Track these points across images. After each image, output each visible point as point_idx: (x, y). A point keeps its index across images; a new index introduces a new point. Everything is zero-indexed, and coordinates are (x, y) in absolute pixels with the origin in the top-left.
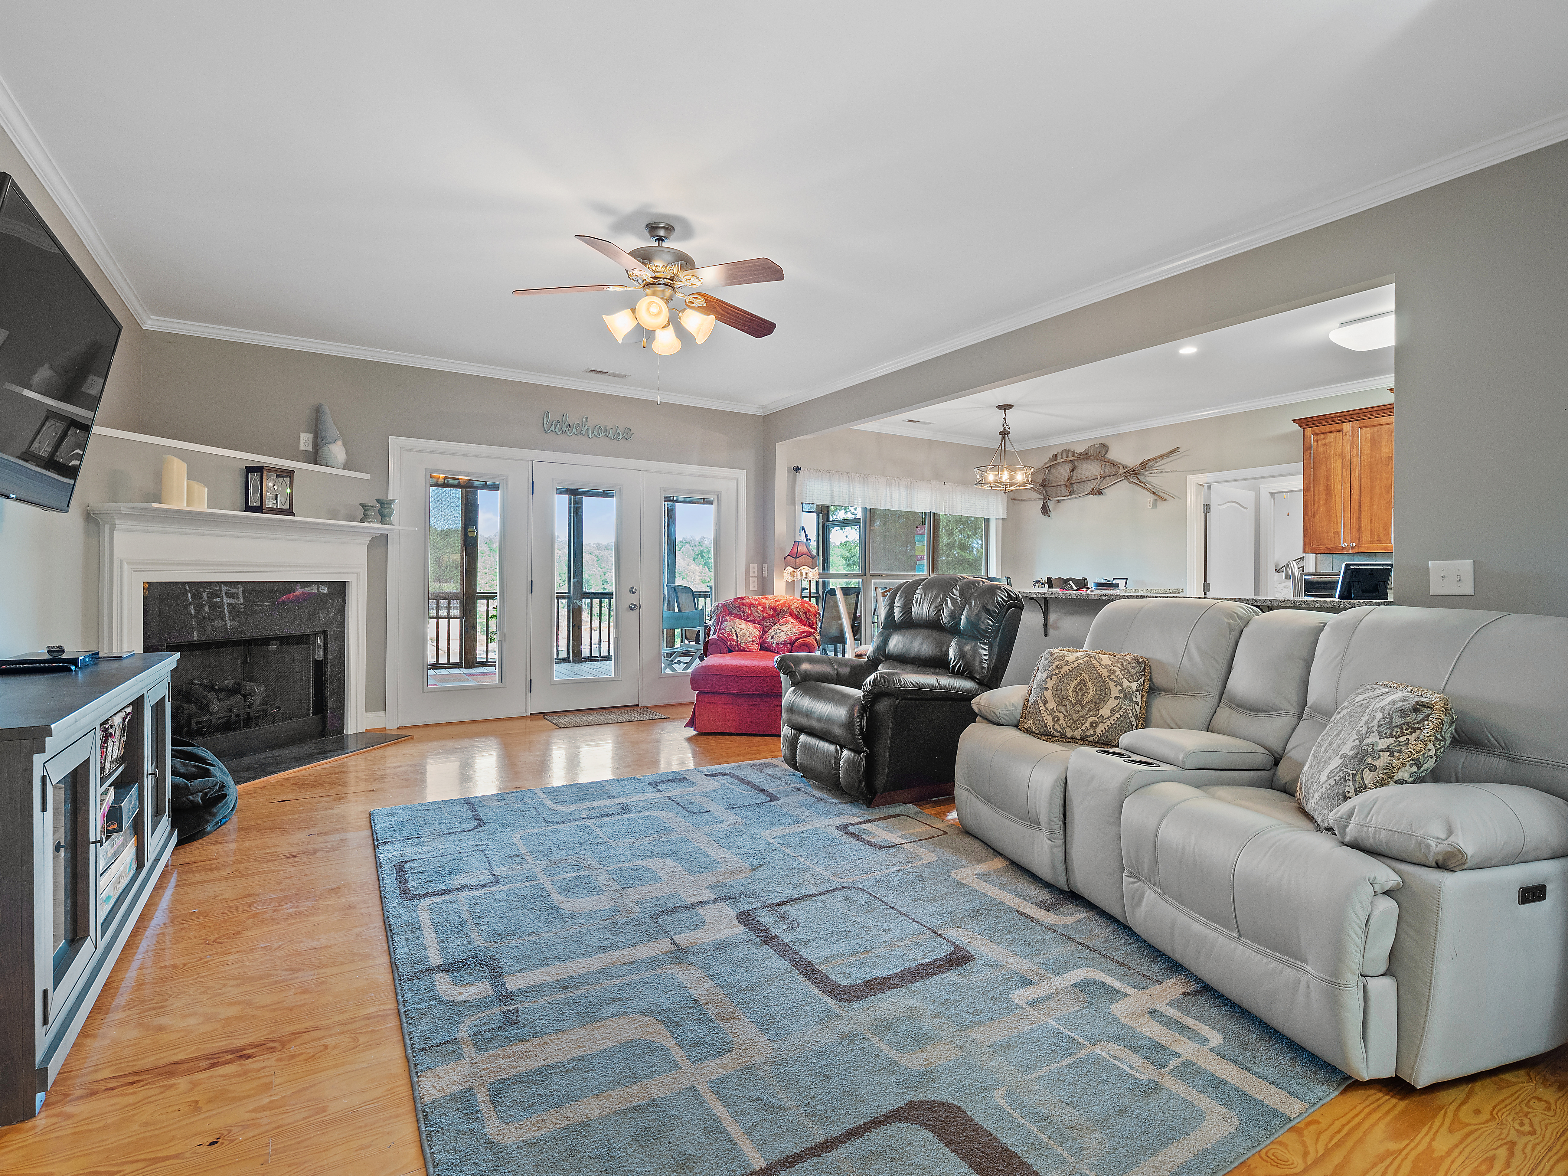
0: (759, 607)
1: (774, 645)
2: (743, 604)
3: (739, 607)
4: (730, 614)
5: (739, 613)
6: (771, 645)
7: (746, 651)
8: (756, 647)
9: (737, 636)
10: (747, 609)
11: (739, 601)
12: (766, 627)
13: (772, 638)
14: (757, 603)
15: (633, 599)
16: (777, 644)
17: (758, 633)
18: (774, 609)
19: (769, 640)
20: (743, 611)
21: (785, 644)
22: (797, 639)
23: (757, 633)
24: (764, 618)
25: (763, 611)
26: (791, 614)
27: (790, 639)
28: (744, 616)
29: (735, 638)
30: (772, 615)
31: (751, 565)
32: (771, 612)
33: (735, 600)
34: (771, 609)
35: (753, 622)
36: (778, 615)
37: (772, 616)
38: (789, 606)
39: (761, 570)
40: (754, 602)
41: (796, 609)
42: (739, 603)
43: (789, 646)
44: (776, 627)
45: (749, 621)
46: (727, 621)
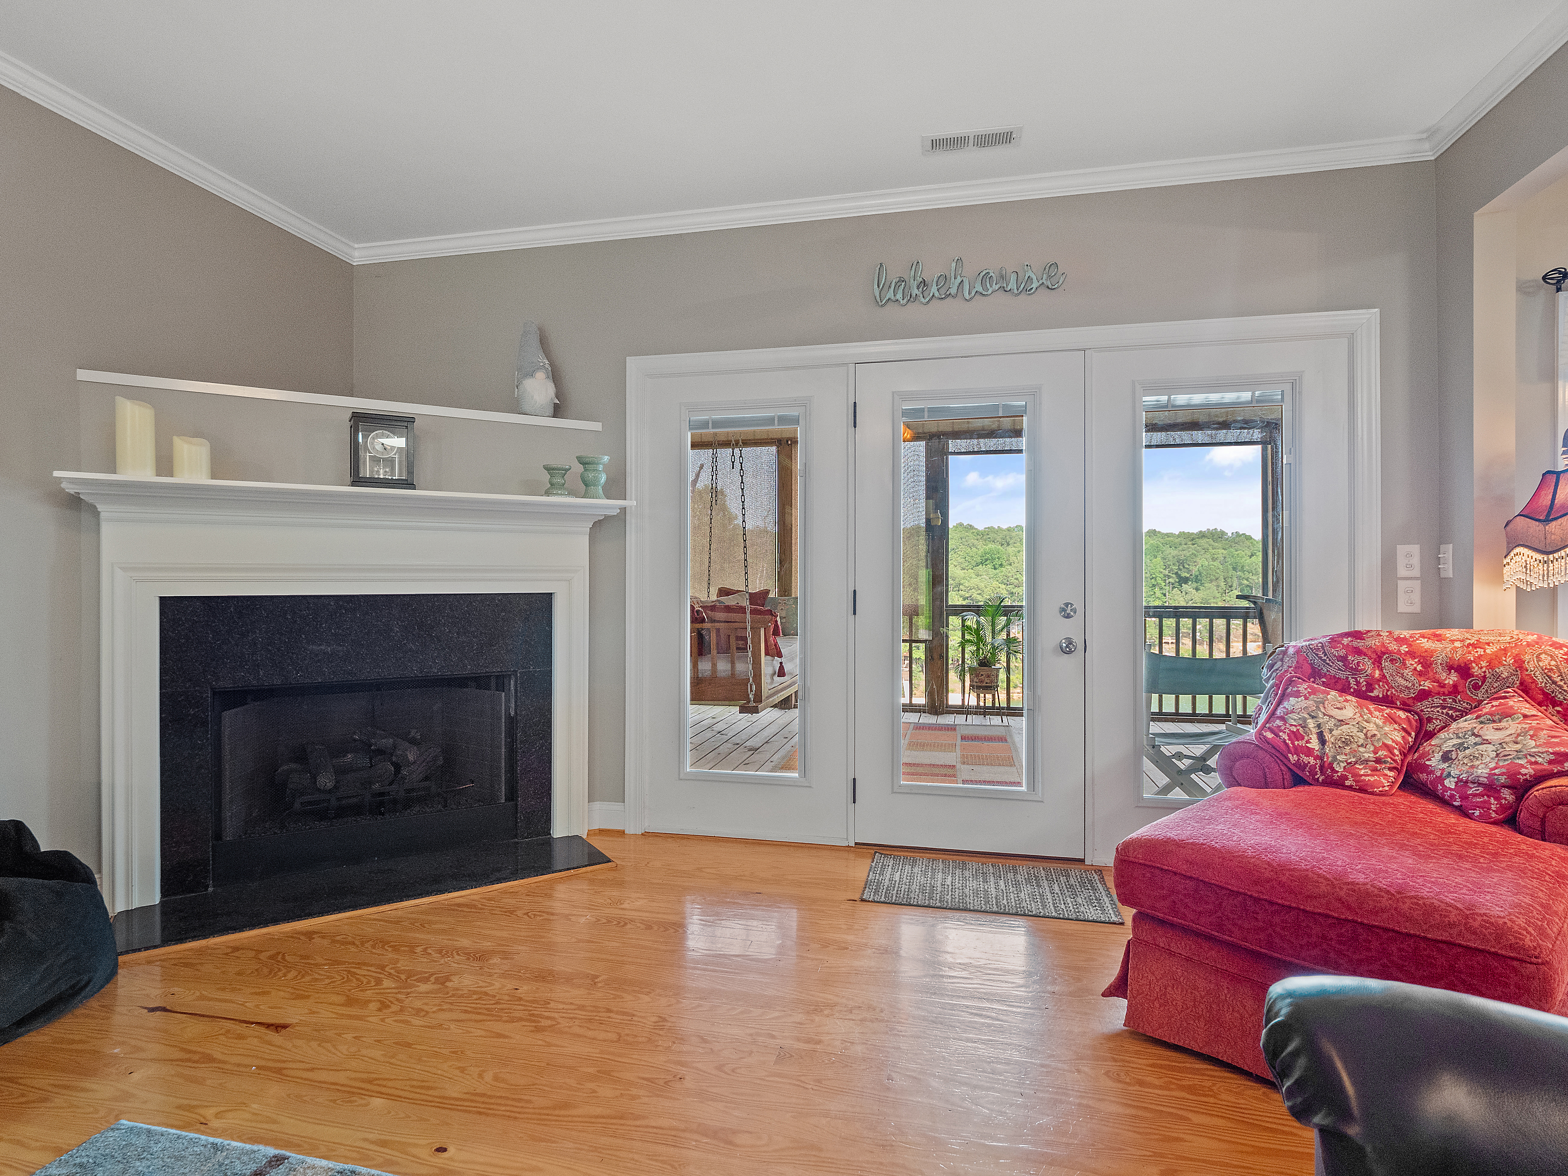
0: (1410, 662)
1: (1450, 783)
2: (1358, 652)
3: (1343, 659)
4: (1315, 674)
5: (1342, 675)
6: (1441, 779)
7: (1350, 788)
8: (1386, 779)
9: (1323, 741)
10: (1367, 665)
11: (1346, 641)
12: (1430, 720)
13: (1446, 757)
14: (1404, 649)
15: (1070, 629)
16: (1462, 784)
17: (1398, 736)
18: (1464, 670)
19: (1434, 761)
20: (1356, 671)
21: (1491, 788)
22: (1541, 778)
23: (1394, 736)
24: (1424, 695)
25: (1420, 674)
26: (1526, 689)
27: (1512, 774)
28: (1358, 683)
29: (1315, 744)
30: (1455, 686)
31: (1401, 549)
32: (1452, 678)
33: (1334, 640)
34: (1450, 667)
35: (1387, 701)
36: (1476, 687)
37: (1455, 690)
38: (1519, 664)
39: (1432, 562)
40: (1393, 647)
41: (1547, 673)
42: (1346, 647)
43: (1508, 796)
44: (1466, 724)
45: (1375, 700)
46: (1297, 695)
